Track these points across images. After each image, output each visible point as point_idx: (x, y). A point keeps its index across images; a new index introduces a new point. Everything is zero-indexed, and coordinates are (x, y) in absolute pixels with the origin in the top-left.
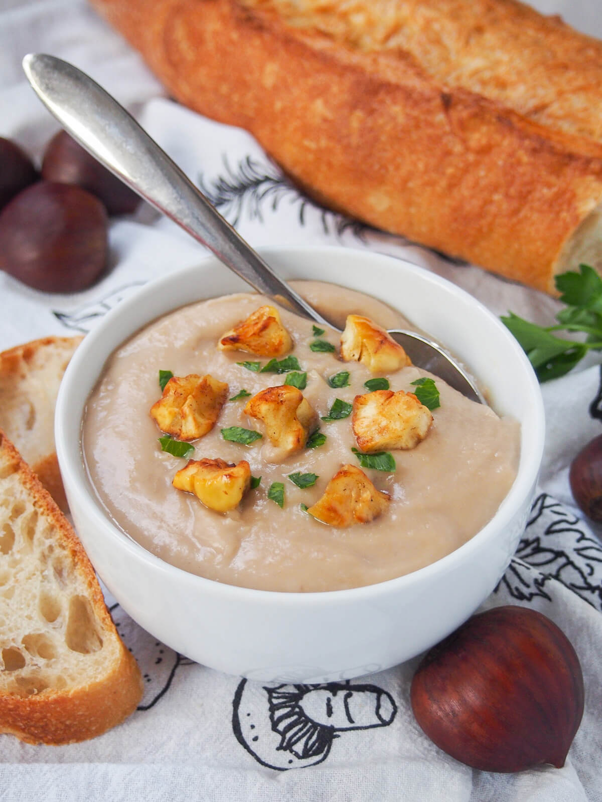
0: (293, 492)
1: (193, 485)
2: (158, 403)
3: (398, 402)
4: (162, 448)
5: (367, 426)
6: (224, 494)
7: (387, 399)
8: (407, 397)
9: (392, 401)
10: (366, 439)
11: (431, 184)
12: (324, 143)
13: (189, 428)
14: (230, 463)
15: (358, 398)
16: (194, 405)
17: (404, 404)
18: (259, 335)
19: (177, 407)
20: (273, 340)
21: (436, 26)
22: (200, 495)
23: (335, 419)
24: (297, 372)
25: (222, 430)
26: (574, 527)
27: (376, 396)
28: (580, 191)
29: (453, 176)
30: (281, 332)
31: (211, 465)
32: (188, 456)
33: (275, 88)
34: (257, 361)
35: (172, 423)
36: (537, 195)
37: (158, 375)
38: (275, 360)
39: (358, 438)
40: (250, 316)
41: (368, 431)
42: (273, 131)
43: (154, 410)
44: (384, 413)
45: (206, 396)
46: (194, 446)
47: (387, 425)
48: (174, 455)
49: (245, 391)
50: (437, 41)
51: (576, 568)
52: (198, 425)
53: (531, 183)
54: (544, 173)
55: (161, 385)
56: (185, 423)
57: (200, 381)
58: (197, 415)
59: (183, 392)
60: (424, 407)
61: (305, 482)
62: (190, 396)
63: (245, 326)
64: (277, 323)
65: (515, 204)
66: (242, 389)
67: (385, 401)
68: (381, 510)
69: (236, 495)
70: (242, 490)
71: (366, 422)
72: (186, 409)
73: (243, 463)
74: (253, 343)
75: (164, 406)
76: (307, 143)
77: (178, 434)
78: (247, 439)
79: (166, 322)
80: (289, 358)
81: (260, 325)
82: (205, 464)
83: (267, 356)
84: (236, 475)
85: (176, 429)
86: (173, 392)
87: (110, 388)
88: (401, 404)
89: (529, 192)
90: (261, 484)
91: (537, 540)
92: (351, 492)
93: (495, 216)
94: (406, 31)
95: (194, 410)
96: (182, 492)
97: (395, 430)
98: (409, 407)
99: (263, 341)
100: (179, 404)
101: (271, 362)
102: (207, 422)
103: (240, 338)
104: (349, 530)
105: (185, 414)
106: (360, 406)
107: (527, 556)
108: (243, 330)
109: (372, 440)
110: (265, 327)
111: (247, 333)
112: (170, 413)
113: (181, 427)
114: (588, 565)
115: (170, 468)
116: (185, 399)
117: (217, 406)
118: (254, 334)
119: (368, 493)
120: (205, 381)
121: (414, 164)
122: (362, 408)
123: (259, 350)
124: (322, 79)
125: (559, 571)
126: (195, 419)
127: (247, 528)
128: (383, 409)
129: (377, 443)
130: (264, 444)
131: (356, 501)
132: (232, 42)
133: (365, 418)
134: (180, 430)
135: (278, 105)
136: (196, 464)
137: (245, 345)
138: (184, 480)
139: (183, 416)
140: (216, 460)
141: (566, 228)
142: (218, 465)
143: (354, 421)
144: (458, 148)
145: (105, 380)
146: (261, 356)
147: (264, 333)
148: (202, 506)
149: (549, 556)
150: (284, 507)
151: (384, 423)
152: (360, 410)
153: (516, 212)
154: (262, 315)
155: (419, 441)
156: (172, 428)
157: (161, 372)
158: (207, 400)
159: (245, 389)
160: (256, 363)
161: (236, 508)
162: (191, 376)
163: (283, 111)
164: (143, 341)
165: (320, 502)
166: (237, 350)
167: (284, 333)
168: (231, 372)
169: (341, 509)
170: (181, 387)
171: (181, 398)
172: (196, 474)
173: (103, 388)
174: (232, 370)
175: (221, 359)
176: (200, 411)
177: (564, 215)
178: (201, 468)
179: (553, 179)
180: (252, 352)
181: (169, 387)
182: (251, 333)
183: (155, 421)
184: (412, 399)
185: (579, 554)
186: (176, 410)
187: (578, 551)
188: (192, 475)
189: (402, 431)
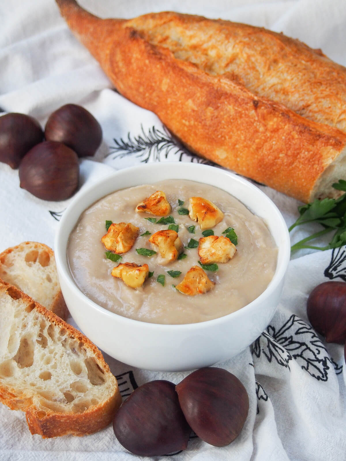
0: (169, 279)
1: (121, 275)
2: (105, 236)
3: (220, 241)
4: (106, 257)
5: (205, 252)
6: (136, 279)
7: (215, 240)
8: (225, 239)
9: (218, 241)
10: (204, 259)
11: (248, 147)
12: (192, 123)
13: (120, 248)
14: (139, 265)
15: (201, 239)
16: (123, 238)
17: (223, 242)
18: (156, 205)
19: (114, 238)
20: (163, 208)
21: (253, 59)
22: (124, 280)
23: (191, 248)
24: (174, 224)
25: (136, 250)
26: (310, 331)
27: (210, 238)
28: (324, 154)
29: (259, 144)
30: (167, 204)
31: (130, 265)
32: (119, 261)
33: (168, 91)
34: (154, 217)
35: (111, 246)
36: (302, 155)
37: (105, 223)
38: (164, 218)
39: (201, 258)
40: (151, 195)
41: (205, 255)
42: (167, 114)
43: (103, 239)
44: (213, 246)
45: (129, 233)
46: (122, 256)
47: (215, 252)
48: (112, 261)
49: (148, 232)
50: (254, 68)
51: (311, 350)
52: (124, 247)
53: (299, 149)
54: (306, 144)
55: (106, 227)
56: (118, 245)
57: (126, 226)
58: (124, 242)
59: (117, 231)
60: (233, 244)
61: (175, 275)
62: (121, 233)
63: (149, 201)
64: (165, 200)
65: (291, 159)
66: (147, 231)
67: (214, 241)
68: (210, 288)
69: (141, 280)
70: (145, 277)
71: (205, 251)
72: (119, 239)
73: (145, 265)
74: (153, 209)
75: (108, 237)
76: (184, 121)
77: (115, 251)
78: (149, 254)
79: (110, 198)
80: (170, 217)
81: (156, 200)
82: (127, 265)
83: (159, 216)
84: (142, 270)
85: (114, 249)
86: (113, 230)
87: (82, 228)
88: (222, 242)
89: (298, 154)
90: (153, 275)
91: (291, 337)
92: (196, 279)
93: (281, 165)
94: (237, 61)
95: (123, 240)
96: (116, 278)
97: (219, 255)
98: (226, 244)
99: (158, 208)
100: (115, 236)
101: (161, 219)
102: (128, 245)
103: (147, 206)
104: (196, 296)
105: (118, 241)
106: (201, 242)
107: (286, 346)
108: (148, 202)
109: (207, 259)
110: (159, 201)
111: (150, 204)
112: (111, 240)
113: (116, 247)
114: (317, 349)
115: (110, 267)
116: (119, 234)
117: (134, 238)
118: (154, 205)
119: (205, 279)
120: (128, 226)
121: (239, 136)
122: (203, 244)
123: (155, 213)
124: (192, 88)
125: (302, 352)
126: (123, 244)
127: (146, 296)
128: (213, 245)
129: (210, 260)
130: (157, 256)
131: (199, 283)
132: (145, 65)
133: (204, 248)
134: (116, 249)
135: (169, 101)
136: (123, 265)
137: (149, 210)
138: (117, 272)
139: (117, 242)
140: (132, 263)
141: (317, 174)
142: (133, 266)
143: (199, 250)
144: (262, 129)
145: (79, 225)
146: (156, 215)
147: (158, 204)
148: (125, 285)
149: (297, 345)
150: (165, 286)
151: (213, 251)
152: (202, 245)
153: (291, 163)
154: (157, 195)
155: (229, 259)
156: (112, 248)
157: (106, 221)
158: (129, 235)
159: (149, 231)
160: (154, 219)
161: (141, 286)
162: (121, 223)
163: (171, 104)
164: (98, 206)
165: (181, 283)
166: (145, 212)
167: (168, 205)
168: (141, 222)
169: (192, 287)
170: (116, 228)
171: (116, 234)
172: (123, 269)
173: (78, 228)
174: (142, 221)
175: (137, 216)
176: (125, 240)
177: (316, 166)
178: (125, 267)
179: (310, 147)
180: (152, 213)
181: (111, 228)
182: (152, 204)
183: (103, 245)
184: (227, 240)
185: (313, 344)
186: (114, 239)
187: (312, 343)
188: (121, 270)
189: (222, 255)
